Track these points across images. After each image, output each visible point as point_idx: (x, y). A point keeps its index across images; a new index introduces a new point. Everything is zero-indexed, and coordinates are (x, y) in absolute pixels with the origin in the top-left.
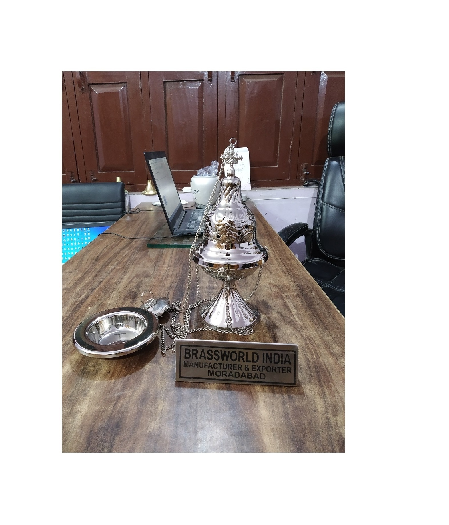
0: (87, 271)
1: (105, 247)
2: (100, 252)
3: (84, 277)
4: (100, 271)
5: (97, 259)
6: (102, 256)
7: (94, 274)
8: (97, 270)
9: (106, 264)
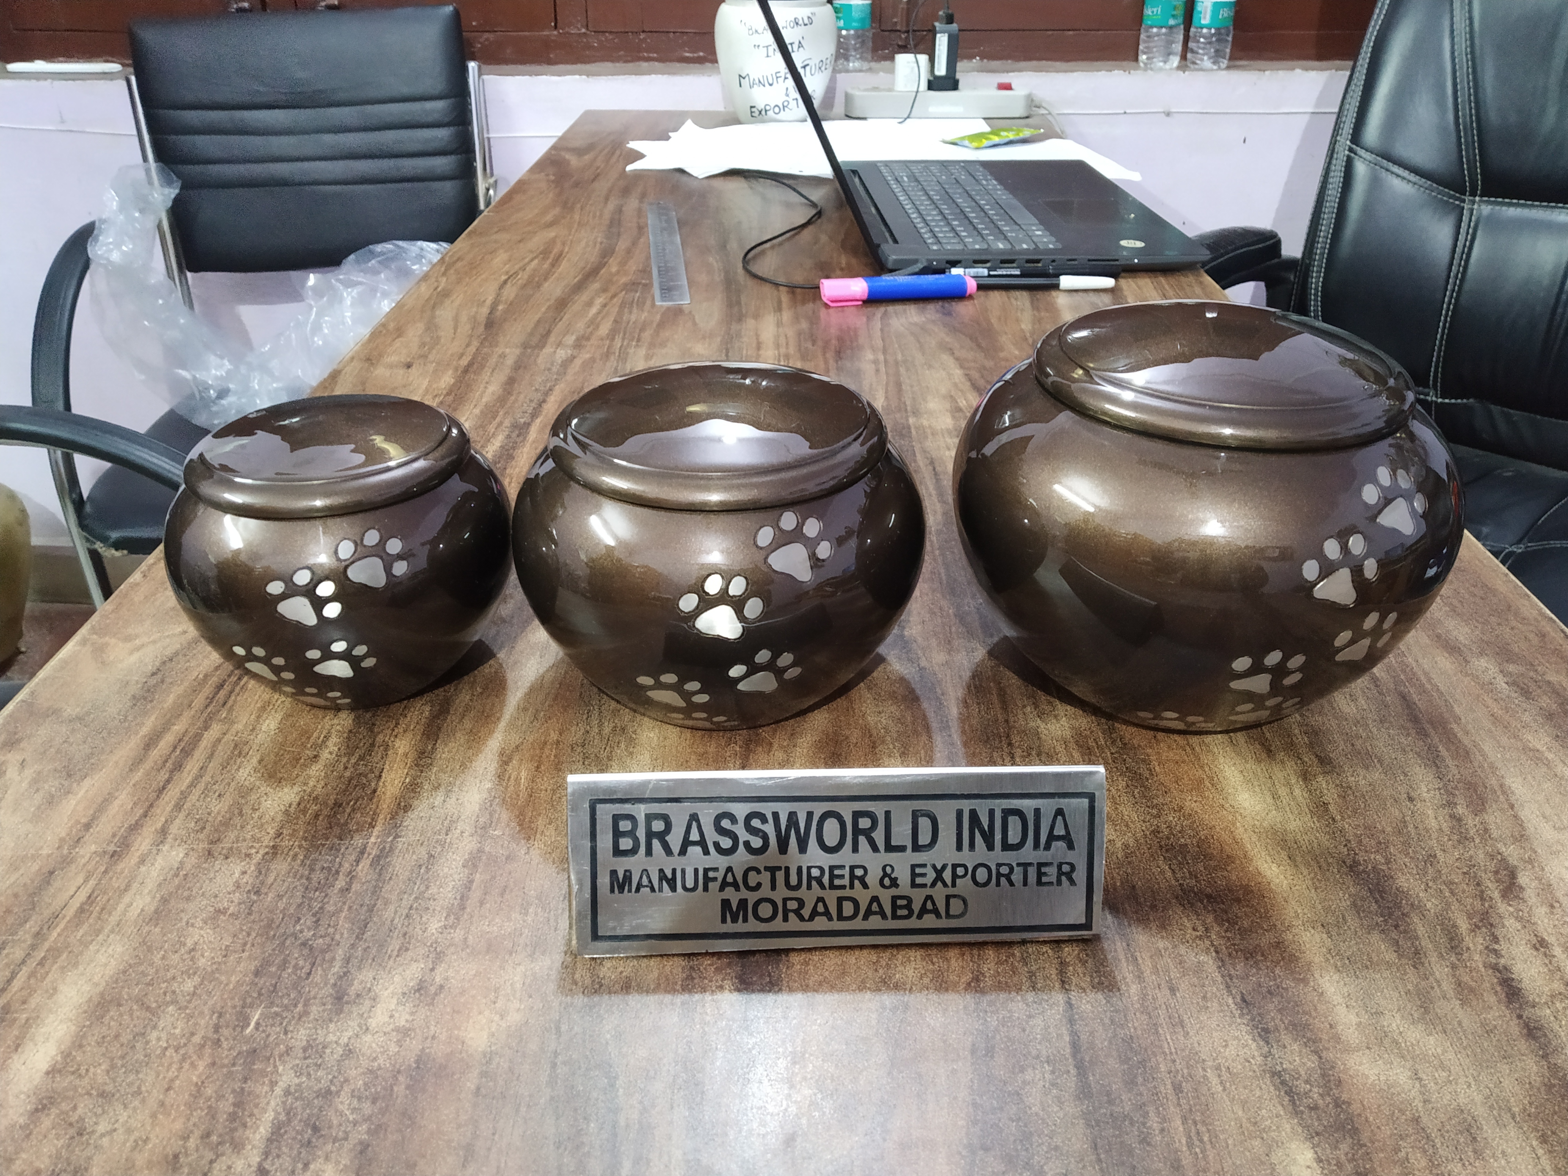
0: (470, 364)
1: (505, 282)
2: (490, 299)
3: (468, 386)
4: (519, 366)
5: (491, 324)
6: (506, 311)
7: (501, 377)
8: (510, 361)
9: (535, 340)
